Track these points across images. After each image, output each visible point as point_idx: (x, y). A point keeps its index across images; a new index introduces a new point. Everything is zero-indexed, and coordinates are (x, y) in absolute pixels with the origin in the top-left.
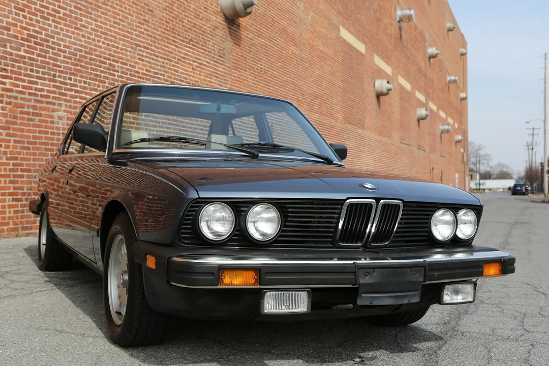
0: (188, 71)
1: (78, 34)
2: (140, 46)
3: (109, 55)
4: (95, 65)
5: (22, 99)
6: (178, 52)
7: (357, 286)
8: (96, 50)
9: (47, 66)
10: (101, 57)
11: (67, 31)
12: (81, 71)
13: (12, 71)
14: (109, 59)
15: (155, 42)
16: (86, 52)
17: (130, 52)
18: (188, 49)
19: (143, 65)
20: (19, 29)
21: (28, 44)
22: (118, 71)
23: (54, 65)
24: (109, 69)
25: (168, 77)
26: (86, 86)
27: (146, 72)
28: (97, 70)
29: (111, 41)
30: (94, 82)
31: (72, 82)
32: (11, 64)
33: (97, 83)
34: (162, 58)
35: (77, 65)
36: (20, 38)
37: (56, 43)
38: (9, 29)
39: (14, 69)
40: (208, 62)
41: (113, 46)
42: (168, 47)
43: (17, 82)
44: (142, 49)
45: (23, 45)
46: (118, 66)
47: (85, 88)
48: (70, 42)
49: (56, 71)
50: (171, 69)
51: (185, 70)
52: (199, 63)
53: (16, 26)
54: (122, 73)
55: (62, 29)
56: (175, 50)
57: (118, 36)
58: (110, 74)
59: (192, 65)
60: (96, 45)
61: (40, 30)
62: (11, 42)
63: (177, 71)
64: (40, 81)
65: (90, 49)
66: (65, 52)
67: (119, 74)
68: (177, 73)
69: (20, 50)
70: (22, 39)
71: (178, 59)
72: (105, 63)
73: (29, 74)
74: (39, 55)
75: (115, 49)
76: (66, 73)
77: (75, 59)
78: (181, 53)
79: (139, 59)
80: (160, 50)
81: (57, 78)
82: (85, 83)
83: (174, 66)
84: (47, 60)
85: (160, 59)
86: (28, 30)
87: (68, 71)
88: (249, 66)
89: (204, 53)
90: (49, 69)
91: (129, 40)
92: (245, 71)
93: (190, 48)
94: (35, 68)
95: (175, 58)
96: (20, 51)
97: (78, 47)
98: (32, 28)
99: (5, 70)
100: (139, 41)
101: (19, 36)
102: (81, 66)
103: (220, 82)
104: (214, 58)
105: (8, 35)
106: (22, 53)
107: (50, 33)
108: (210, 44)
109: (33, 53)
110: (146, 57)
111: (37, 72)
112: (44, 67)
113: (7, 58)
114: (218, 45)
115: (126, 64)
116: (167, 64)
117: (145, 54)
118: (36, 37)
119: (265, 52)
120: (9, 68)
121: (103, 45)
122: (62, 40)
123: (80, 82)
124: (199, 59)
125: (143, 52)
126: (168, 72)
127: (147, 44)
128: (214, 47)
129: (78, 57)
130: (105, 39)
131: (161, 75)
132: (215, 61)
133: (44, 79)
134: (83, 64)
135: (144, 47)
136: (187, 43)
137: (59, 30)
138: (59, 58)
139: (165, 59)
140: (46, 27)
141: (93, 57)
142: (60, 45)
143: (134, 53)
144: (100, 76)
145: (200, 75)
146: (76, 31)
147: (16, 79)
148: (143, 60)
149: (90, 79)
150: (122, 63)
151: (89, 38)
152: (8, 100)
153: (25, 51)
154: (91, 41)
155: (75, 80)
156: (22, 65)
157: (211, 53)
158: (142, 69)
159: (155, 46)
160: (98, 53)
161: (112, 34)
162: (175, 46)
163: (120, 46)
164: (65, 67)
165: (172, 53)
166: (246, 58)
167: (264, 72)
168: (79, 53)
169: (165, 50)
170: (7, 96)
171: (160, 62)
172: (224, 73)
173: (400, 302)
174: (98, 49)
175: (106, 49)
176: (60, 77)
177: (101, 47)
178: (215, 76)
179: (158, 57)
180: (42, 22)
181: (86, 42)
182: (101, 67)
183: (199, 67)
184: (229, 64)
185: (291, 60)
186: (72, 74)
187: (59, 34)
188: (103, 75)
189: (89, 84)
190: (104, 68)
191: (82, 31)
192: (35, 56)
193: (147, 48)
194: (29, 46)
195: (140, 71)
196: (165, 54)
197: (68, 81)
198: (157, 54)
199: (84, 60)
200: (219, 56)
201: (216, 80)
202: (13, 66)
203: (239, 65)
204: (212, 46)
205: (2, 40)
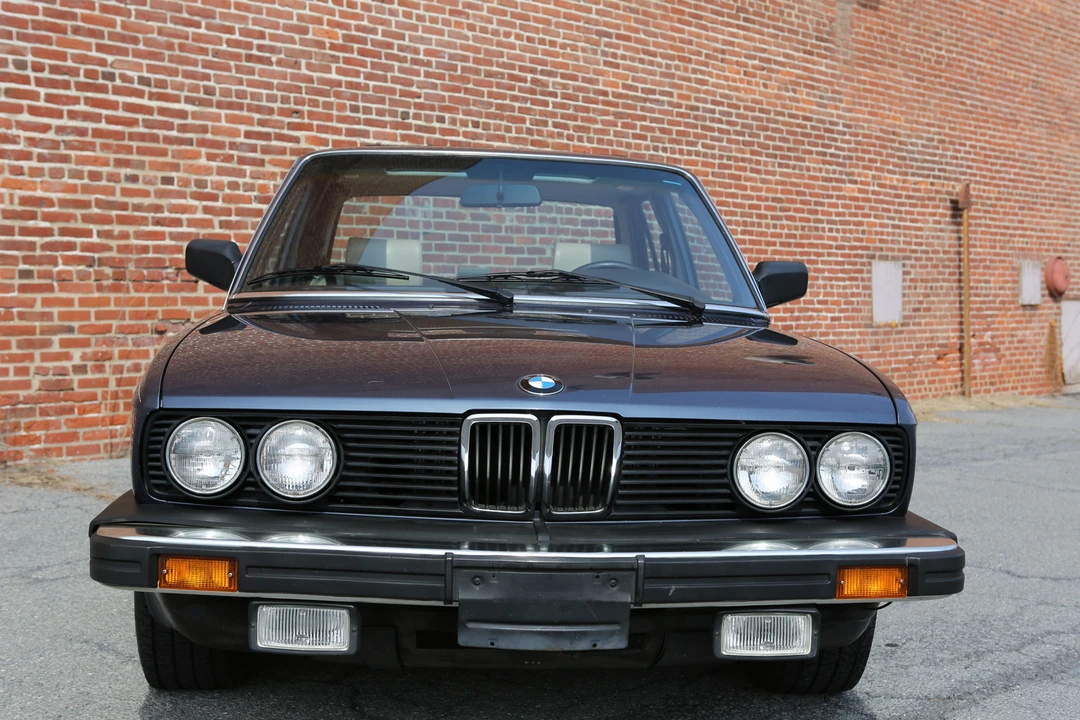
0: (734, 81)
1: (458, 24)
2: (609, 35)
3: (532, 61)
4: (499, 85)
6: (707, 38)
7: (455, 604)
8: (501, 55)
9: (387, 97)
10: (513, 67)
11: (434, 20)
12: (466, 102)
13: (311, 115)
14: (533, 71)
15: (646, 23)
16: (477, 61)
17: (584, 50)
18: (734, 30)
19: (616, 75)
20: (325, 27)
21: (347, 55)
22: (554, 95)
23: (403, 94)
24: (533, 92)
25: (680, 96)
26: (479, 131)
27: (624, 91)
28: (503, 97)
29: (537, 30)
30: (498, 122)
31: (446, 126)
32: (310, 100)
33: (504, 123)
34: (664, 56)
35: (457, 90)
36: (328, 45)
37: (408, 47)
38: (304, 31)
39: (315, 109)
40: (786, 56)
41: (542, 42)
42: (681, 31)
43: (324, 136)
44: (614, 41)
45: (335, 59)
46: (554, 84)
47: (475, 136)
48: (439, 43)
49: (408, 105)
50: (689, 80)
51: (726, 79)
52: (761, 59)
53: (320, 21)
54: (565, 96)
55: (420, 18)
56: (699, 36)
57: (554, 20)
58: (534, 102)
59: (745, 65)
60: (499, 44)
61: (371, 25)
62: (308, 55)
63: (704, 82)
64: (372, 129)
65: (487, 52)
66: (428, 64)
67: (559, 100)
68: (705, 87)
69: (328, 70)
70: (333, 47)
71: (707, 56)
72: (524, 80)
73: (348, 117)
74: (369, 77)
75: (547, 47)
76: (432, 108)
77: (452, 78)
78: (716, 40)
79: (606, 63)
80: (660, 40)
81: (410, 121)
82: (476, 125)
83: (695, 71)
84: (389, 84)
85: (659, 59)
86: (347, 27)
87: (436, 104)
88: (903, 53)
89: (777, 36)
90: (393, 102)
91: (581, 24)
92: (893, 66)
93: (738, 27)
94: (361, 104)
95: (699, 54)
96: (330, 72)
97: (459, 52)
98: (353, 22)
99: (297, 112)
100: (606, 24)
101: (327, 41)
102: (467, 91)
103: (821, 97)
104: (805, 44)
105: (303, 42)
106: (334, 76)
107: (394, 29)
108: (793, 12)
109: (357, 73)
110: (624, 57)
111: (367, 111)
112: (382, 101)
113: (300, 88)
114: (815, 14)
115: (575, 78)
116: (677, 68)
117: (620, 52)
118: (363, 41)
119: (951, 17)
120: (306, 108)
121: (518, 42)
122: (422, 40)
123: (464, 124)
124: (764, 51)
125: (617, 47)
126: (680, 87)
127: (627, 28)
128: (804, 19)
129: (459, 72)
130: (522, 27)
131: (662, 93)
132: (805, 52)
133: (383, 124)
134: (470, 86)
135: (619, 37)
136: (730, 16)
137: (414, 21)
138: (415, 78)
139: (672, 58)
140: (386, 17)
141: (495, 69)
142: (416, 51)
143: (595, 52)
144: (512, 109)
145: (765, 86)
146: (453, 19)
147: (321, 129)
148: (617, 66)
149: (488, 116)
150: (563, 76)
151: (484, 30)
153: (340, 71)
154: (489, 36)
155: (453, 122)
156: (332, 99)
157: (796, 33)
158: (615, 85)
159: (646, 33)
160: (505, 60)
161: (540, 15)
162: (698, 26)
163: (560, 40)
164: (428, 97)
165: (690, 42)
166: (895, 37)
167: (948, 65)
168: (460, 64)
169: (673, 39)
171: (659, 65)
172: (833, 76)
173: (566, 646)
174: (506, 50)
175: (524, 49)
176: (417, 117)
177: (512, 47)
178: (806, 86)
179: (654, 54)
180: (376, 7)
181: (475, 39)
182: (512, 88)
183: (763, 69)
184: (845, 54)
185: (1030, 29)
186: (444, 109)
187: (415, 28)
188: (517, 105)
189: (486, 127)
190: (521, 90)
191: (467, 16)
192: (361, 80)
193: (627, 39)
194: (347, 61)
195: (610, 90)
196: (672, 48)
197: (436, 125)
198: (652, 48)
199: (472, 77)
200: (818, 39)
201: (808, 94)
202: (315, 103)
203: (875, 54)
204: (797, 17)
205: (291, 53)
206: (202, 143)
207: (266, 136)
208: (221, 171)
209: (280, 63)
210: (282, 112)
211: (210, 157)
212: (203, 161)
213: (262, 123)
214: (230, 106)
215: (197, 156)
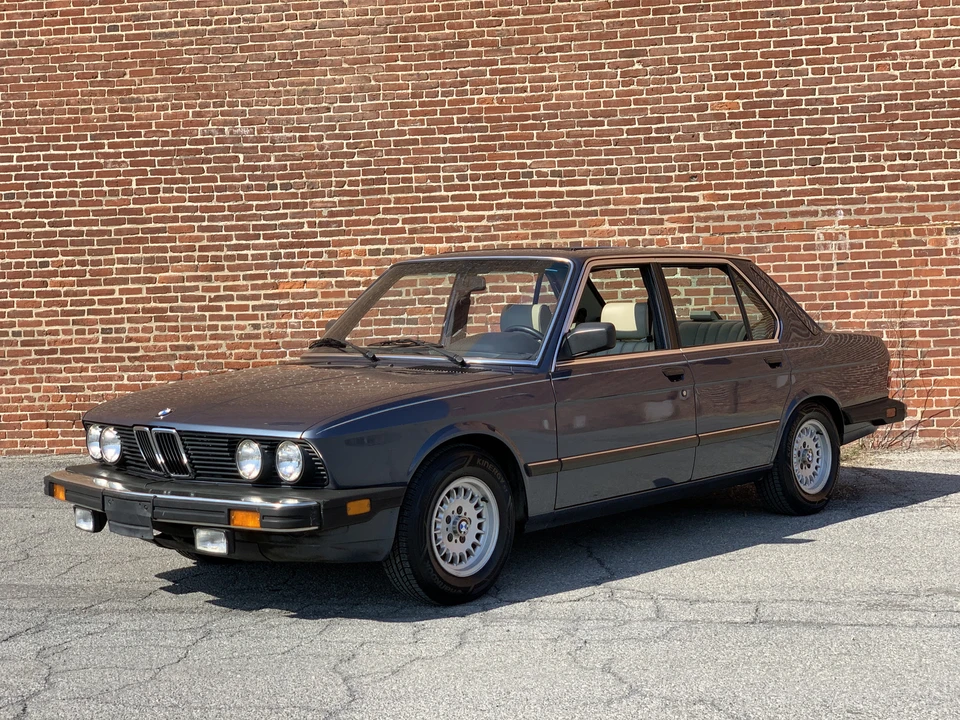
1: (882, 67)
4: (936, 115)
5: (731, 218)
8: (940, 85)
9: (794, 148)
10: (955, 94)
11: (851, 69)
12: (892, 137)
13: (709, 176)
16: (906, 97)
20: (724, 101)
21: (747, 120)
23: (813, 142)
26: (910, 162)
28: (943, 125)
30: (936, 150)
31: (867, 163)
32: (709, 164)
33: (945, 150)
35: (881, 128)
36: (727, 115)
37: (819, 100)
38: (702, 108)
39: (714, 171)
43: (722, 192)
45: (735, 126)
47: (904, 168)
48: (857, 89)
49: (819, 152)
53: (718, 97)
55: (834, 71)
60: (938, 75)
61: (775, 89)
62: (707, 128)
64: (776, 179)
65: (921, 86)
66: (843, 111)
70: (733, 116)
73: (750, 172)
74: (772, 134)
76: (849, 150)
77: (874, 118)
81: (822, 165)
82: (906, 157)
84: (796, 137)
86: (747, 96)
87: (854, 145)
90: (801, 152)
94: (763, 159)
96: (729, 137)
97: (883, 92)
98: (755, 91)
99: (695, 176)
101: (727, 112)
102: (893, 127)
105: (702, 118)
106: (734, 140)
107: (802, 87)
109: (759, 134)
111: (770, 164)
112: (787, 153)
113: (699, 156)
118: (766, 104)
120: (704, 172)
122: (836, 90)
123: (890, 158)
129: (883, 111)
133: (789, 173)
134: (898, 122)
137: (826, 75)
138: (828, 126)
140: (793, 78)
141: (931, 100)
142: (828, 102)
146: (875, 63)
147: (718, 187)
149: (922, 146)
151: (916, 66)
152: (702, 225)
153: (741, 135)
154: (923, 70)
155: (877, 158)
156: (732, 160)
160: (945, 89)
164: (843, 140)
168: (884, 104)
170: (699, 219)
174: (946, 80)
177: (957, 74)
180: (781, 72)
181: (905, 76)
182: (955, 115)
186: (863, 148)
187: (827, 81)
189: (920, 157)
191: (894, 57)
192: (764, 138)
194: (748, 125)
197: (854, 164)
199: (901, 112)
202: (714, 166)
205: (688, 129)
206: (604, 213)
207: (666, 200)
208: (622, 233)
209: (677, 139)
210: (679, 179)
211: (612, 223)
212: (606, 227)
213: (659, 190)
214: (631, 181)
215: (602, 223)
